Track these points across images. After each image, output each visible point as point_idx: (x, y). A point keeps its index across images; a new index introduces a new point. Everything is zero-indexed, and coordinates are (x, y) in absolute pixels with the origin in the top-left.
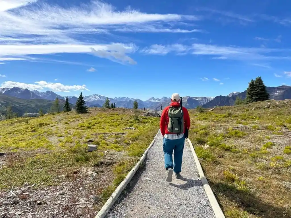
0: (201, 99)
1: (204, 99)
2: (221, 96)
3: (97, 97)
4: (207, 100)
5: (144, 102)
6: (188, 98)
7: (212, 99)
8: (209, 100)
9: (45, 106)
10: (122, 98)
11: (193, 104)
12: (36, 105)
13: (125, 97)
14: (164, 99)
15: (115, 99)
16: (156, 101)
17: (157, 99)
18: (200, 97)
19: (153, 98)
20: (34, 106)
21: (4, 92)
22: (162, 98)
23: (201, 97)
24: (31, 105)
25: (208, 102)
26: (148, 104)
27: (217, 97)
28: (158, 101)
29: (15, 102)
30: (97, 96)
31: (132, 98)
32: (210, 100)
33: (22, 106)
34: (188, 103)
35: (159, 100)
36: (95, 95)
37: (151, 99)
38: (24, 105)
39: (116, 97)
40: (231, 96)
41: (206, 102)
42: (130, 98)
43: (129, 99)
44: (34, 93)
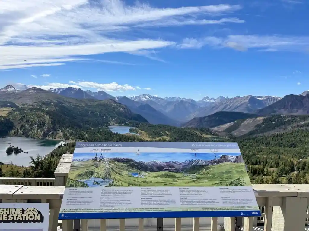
0: (265, 99)
1: (269, 98)
2: (292, 96)
3: (147, 97)
4: (274, 100)
5: (197, 102)
6: (250, 97)
7: (280, 99)
8: (276, 100)
9: (94, 106)
10: (173, 98)
11: (256, 104)
12: (87, 105)
13: (176, 97)
14: (220, 98)
15: (166, 99)
16: (211, 100)
17: (211, 99)
18: (264, 96)
19: (207, 98)
20: (84, 106)
21: (59, 92)
22: (218, 98)
23: (266, 97)
24: (81, 104)
25: (275, 102)
26: (201, 105)
27: (287, 97)
28: (213, 101)
29: (67, 101)
30: (147, 95)
31: (184, 98)
32: (278, 100)
33: (73, 105)
34: (249, 103)
35: (215, 100)
36: (145, 94)
37: (204, 99)
38: (75, 104)
39: (166, 97)
40: (304, 95)
41: (272, 102)
42: (182, 97)
43: (181, 99)
44: (87, 93)
